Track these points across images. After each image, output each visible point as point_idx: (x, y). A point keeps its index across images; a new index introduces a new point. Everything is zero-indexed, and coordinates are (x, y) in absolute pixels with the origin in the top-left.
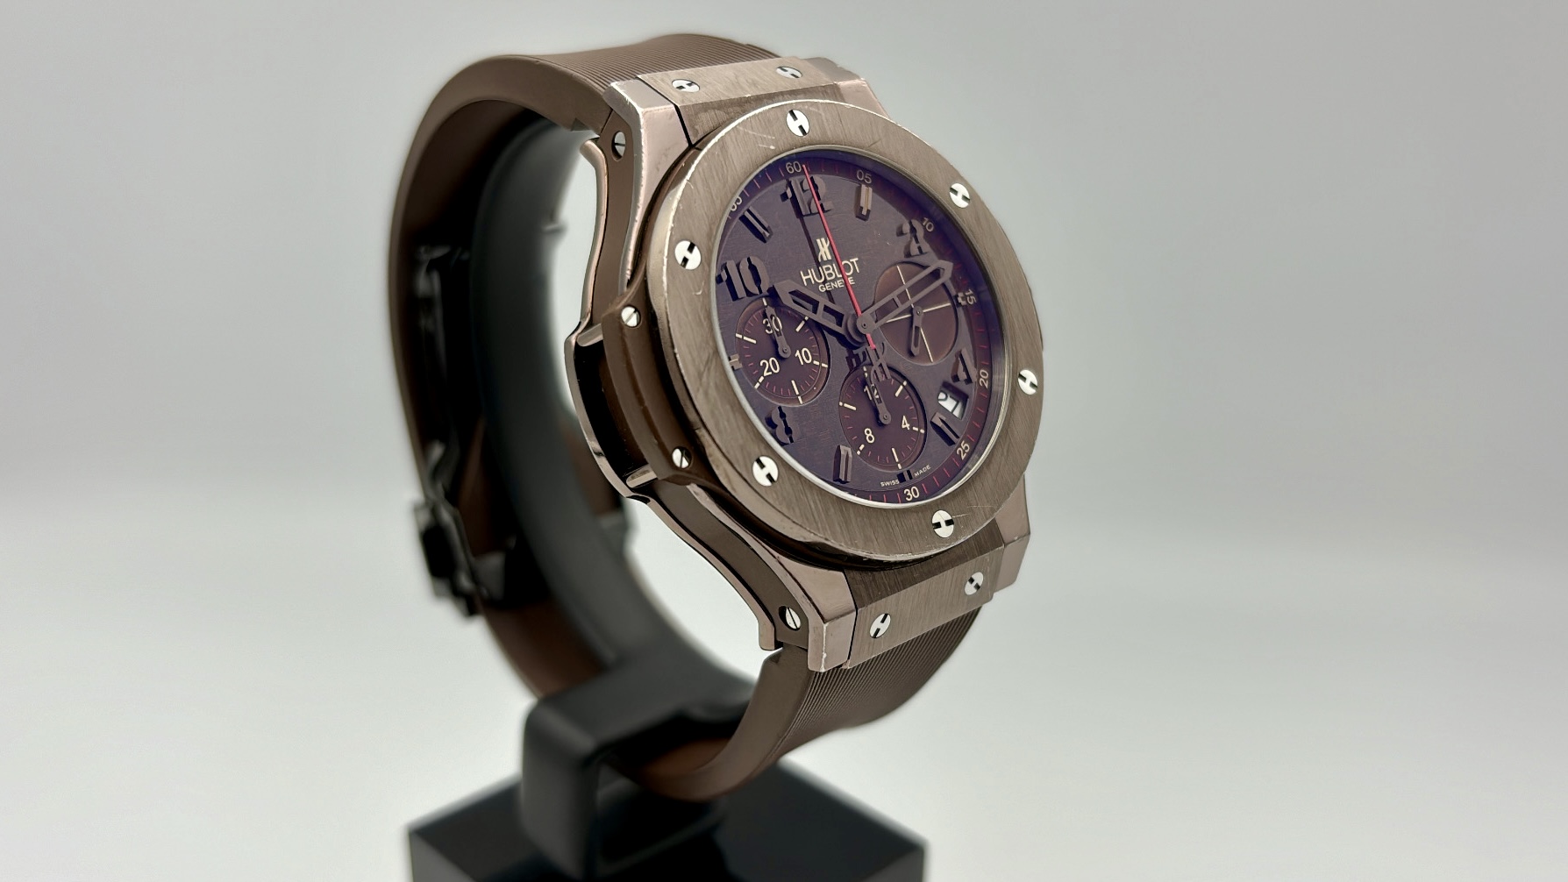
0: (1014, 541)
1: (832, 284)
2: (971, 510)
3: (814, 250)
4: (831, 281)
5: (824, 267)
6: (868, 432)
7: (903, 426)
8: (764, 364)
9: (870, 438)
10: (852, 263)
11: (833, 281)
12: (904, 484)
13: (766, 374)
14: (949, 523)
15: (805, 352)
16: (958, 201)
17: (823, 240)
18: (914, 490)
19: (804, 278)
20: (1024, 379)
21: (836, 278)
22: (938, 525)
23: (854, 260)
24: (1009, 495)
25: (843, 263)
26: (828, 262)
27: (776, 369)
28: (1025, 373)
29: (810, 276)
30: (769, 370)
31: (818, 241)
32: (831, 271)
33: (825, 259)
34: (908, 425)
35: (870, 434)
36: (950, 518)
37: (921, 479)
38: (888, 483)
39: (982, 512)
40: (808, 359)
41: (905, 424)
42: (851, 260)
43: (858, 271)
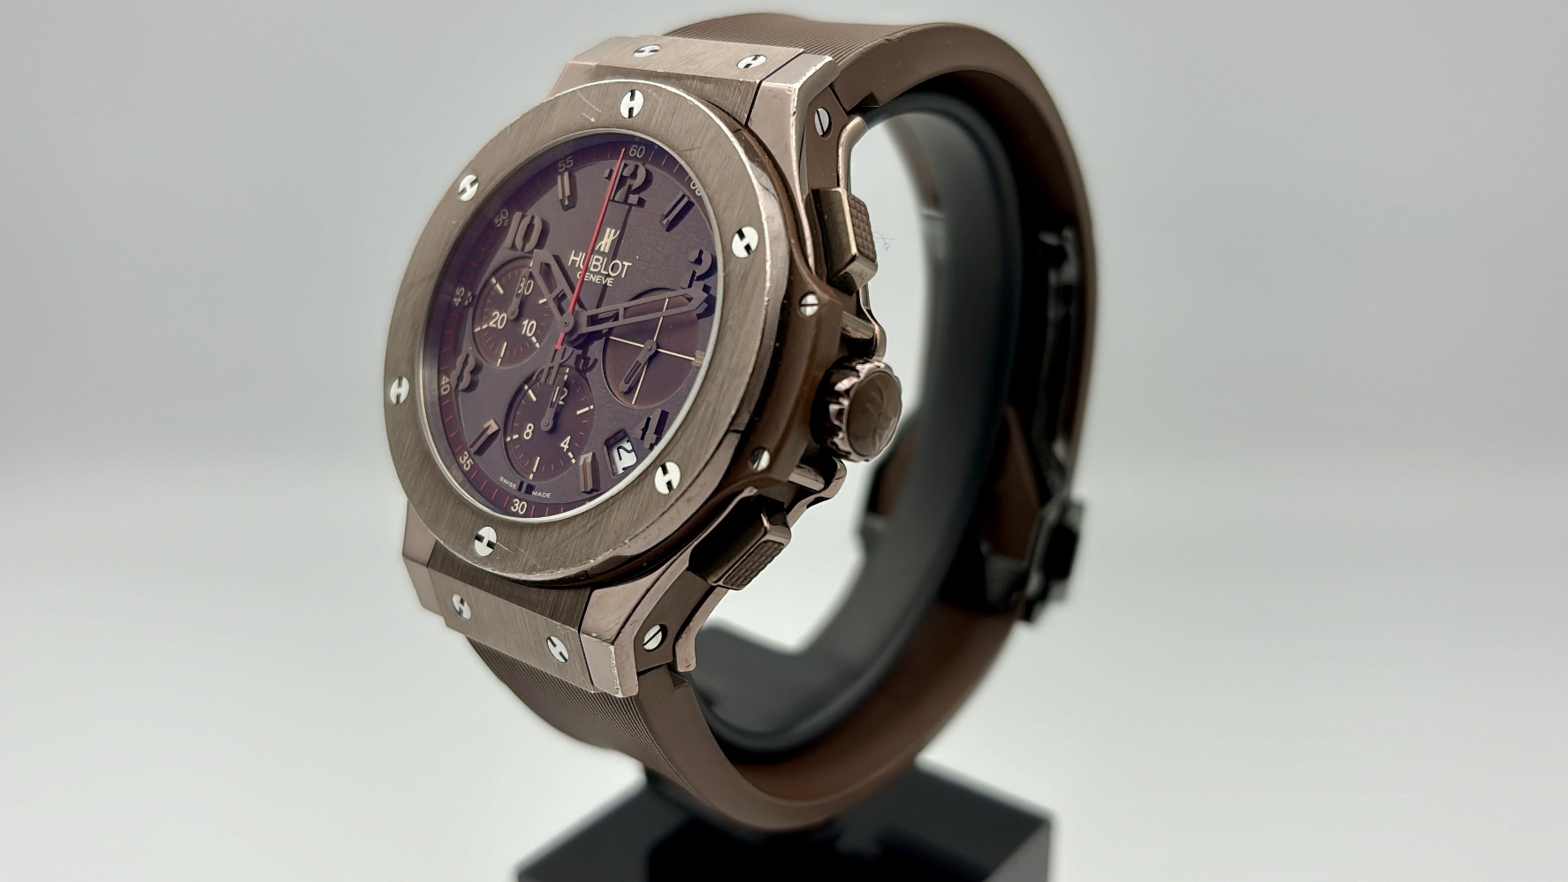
0: (590, 635)
1: (592, 276)
2: (516, 550)
3: (599, 236)
4: (592, 272)
5: (596, 257)
6: (530, 428)
7: (562, 445)
8: (496, 315)
9: (528, 435)
10: (623, 266)
11: (594, 273)
12: (517, 493)
13: (491, 324)
14: (490, 545)
15: (533, 325)
16: (738, 247)
17: (613, 231)
18: (523, 505)
19: (572, 258)
20: (665, 471)
21: (599, 273)
22: (480, 539)
23: (626, 264)
24: (559, 567)
25: (617, 261)
26: (603, 254)
27: (501, 325)
28: (670, 466)
29: (578, 259)
30: (496, 323)
31: (608, 230)
32: (599, 264)
33: (602, 250)
34: (566, 447)
35: (530, 431)
36: (494, 541)
37: (537, 500)
38: (506, 481)
39: (525, 560)
40: (530, 331)
41: (565, 445)
42: (624, 263)
43: (623, 276)
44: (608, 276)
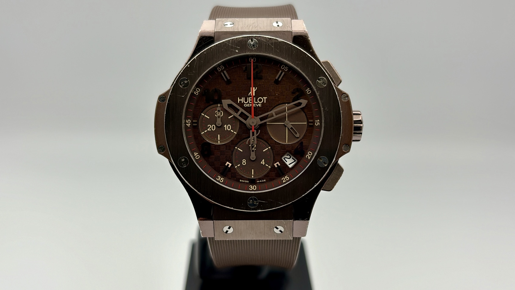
3: (248, 91)
8: (209, 126)
11: (252, 104)
13: (208, 130)
15: (229, 126)
17: (254, 88)
18: (255, 187)
26: (252, 96)
27: (214, 129)
31: (251, 88)
32: (252, 100)
35: (245, 162)
38: (243, 181)
40: (229, 129)
41: (263, 162)
42: (264, 98)
43: (265, 102)
44: (259, 103)
